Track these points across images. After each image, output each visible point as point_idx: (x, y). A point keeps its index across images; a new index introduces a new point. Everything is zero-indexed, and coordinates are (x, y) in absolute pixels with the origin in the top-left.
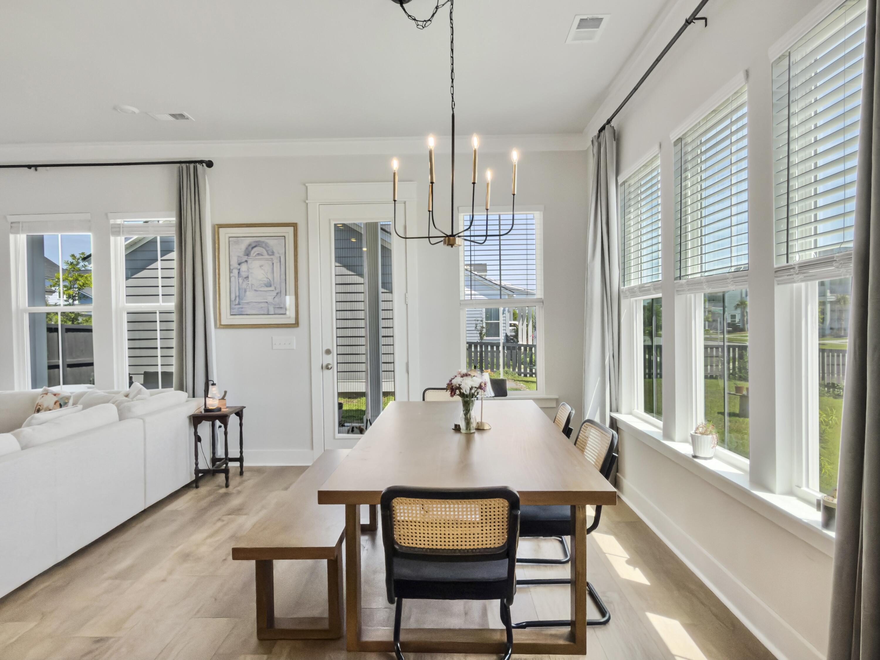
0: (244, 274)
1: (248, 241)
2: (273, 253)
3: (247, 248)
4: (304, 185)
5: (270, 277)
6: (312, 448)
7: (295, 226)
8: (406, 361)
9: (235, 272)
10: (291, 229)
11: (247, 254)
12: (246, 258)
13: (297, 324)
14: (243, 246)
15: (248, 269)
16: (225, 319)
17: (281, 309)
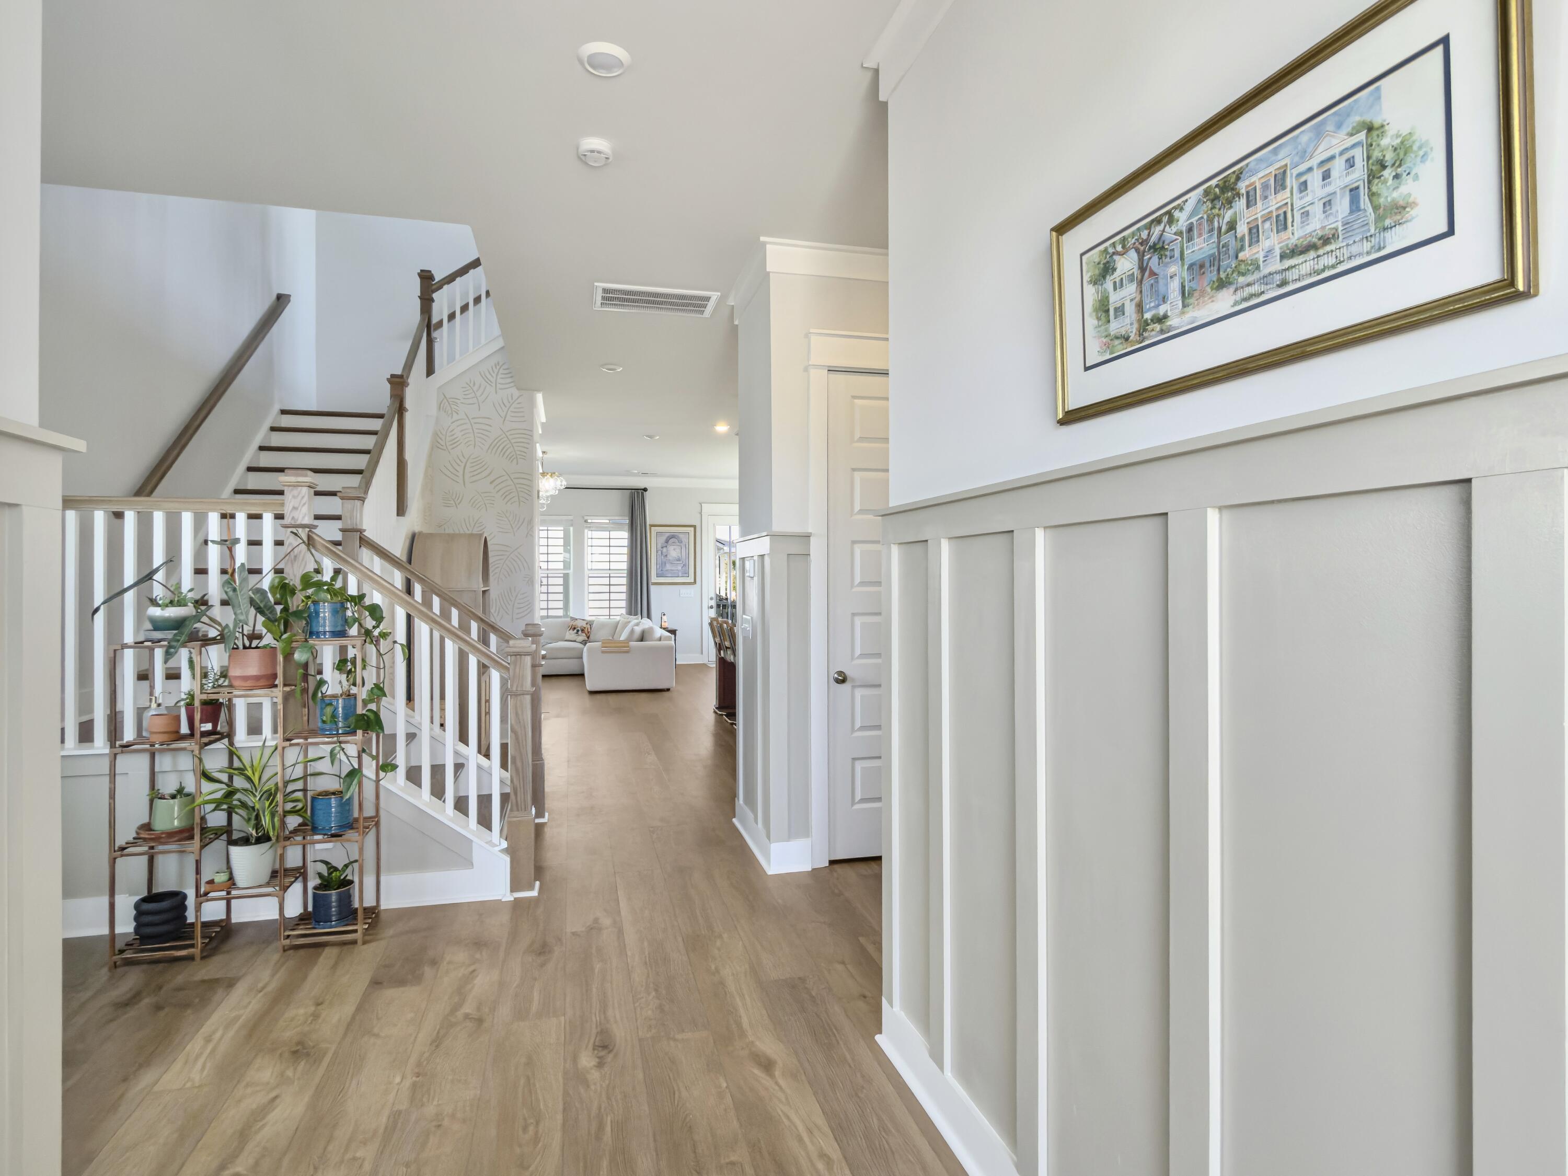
0: (664, 554)
1: (667, 535)
2: (682, 542)
3: (666, 540)
4: (701, 504)
5: (679, 555)
6: (702, 653)
7: (695, 527)
9: (660, 552)
10: (692, 529)
11: (667, 542)
12: (666, 544)
13: (695, 582)
14: (664, 538)
16: (654, 579)
17: (686, 574)
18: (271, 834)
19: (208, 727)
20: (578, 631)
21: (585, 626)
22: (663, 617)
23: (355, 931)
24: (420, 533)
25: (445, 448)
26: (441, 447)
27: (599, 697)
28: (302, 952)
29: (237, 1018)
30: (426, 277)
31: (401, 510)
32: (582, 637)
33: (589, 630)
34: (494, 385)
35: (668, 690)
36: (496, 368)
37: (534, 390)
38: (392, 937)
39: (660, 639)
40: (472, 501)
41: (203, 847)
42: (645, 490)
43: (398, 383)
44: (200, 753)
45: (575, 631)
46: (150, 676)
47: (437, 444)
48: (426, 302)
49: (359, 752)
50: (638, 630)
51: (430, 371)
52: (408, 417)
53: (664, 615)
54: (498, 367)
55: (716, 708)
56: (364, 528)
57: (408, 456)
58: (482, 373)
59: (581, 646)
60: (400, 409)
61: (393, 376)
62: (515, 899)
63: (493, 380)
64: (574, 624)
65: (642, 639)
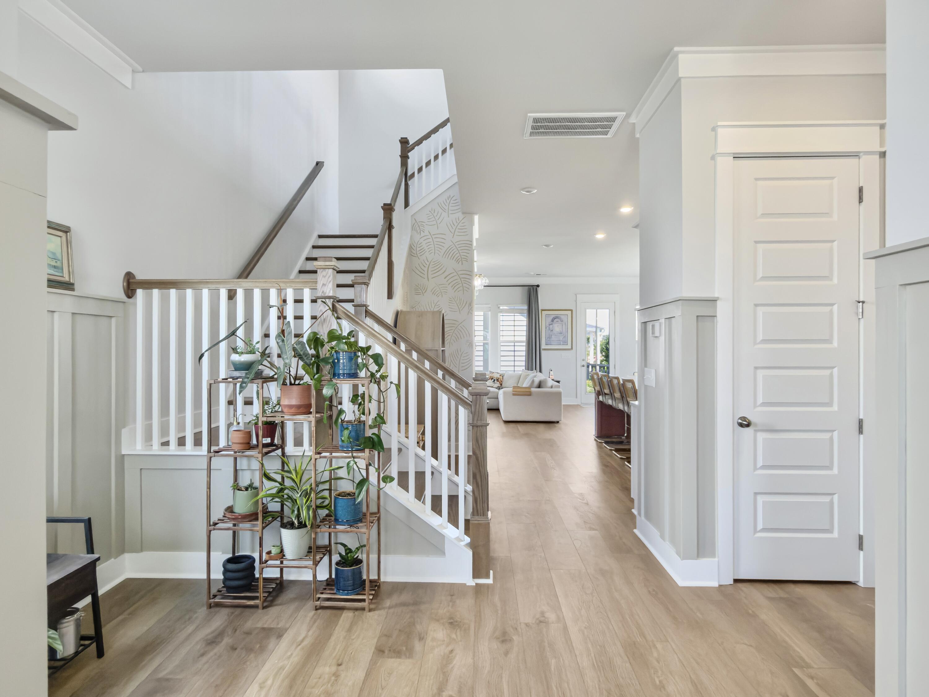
0: (551, 329)
1: (553, 316)
2: (563, 321)
3: (552, 319)
4: (576, 295)
5: (561, 330)
6: (577, 398)
8: (614, 364)
9: (548, 328)
10: (570, 312)
11: (553, 321)
12: (552, 323)
13: (572, 348)
14: (550, 319)
15: (553, 327)
16: (543, 346)
17: (566, 343)
18: (307, 523)
19: (268, 440)
20: (494, 380)
21: (499, 377)
22: (551, 372)
23: (364, 600)
24: (402, 311)
25: (416, 256)
26: (413, 255)
27: (512, 425)
28: (328, 612)
29: (282, 668)
30: (404, 142)
31: (390, 295)
32: (497, 384)
33: (502, 380)
34: (447, 211)
35: (558, 422)
36: (448, 199)
37: (474, 214)
38: (390, 608)
39: (552, 387)
40: (433, 291)
41: (263, 528)
42: (538, 286)
43: (388, 209)
44: (262, 460)
45: (493, 380)
46: (234, 403)
47: (412, 252)
48: (404, 158)
49: (367, 465)
50: (537, 381)
51: (407, 205)
52: (394, 232)
53: (551, 371)
54: (450, 199)
55: (596, 437)
56: (368, 304)
57: (394, 259)
58: (440, 204)
59: (497, 390)
60: (390, 227)
61: (385, 204)
62: (476, 584)
63: (447, 208)
64: (492, 375)
65: (539, 386)
